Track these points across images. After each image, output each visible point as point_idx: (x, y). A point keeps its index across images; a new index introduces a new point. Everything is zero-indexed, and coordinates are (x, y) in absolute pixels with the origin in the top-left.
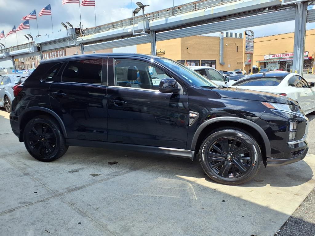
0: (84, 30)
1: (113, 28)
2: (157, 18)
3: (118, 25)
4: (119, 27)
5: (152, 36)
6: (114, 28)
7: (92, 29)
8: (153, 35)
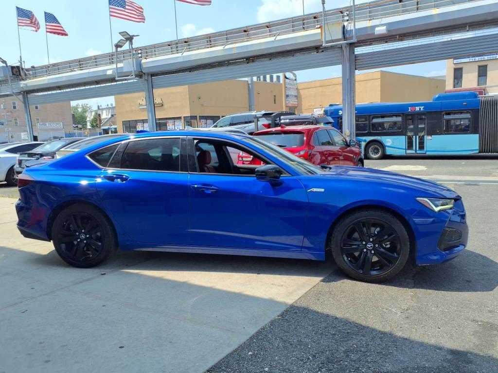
0: (27, 70)
1: (81, 68)
2: (152, 55)
3: (88, 63)
4: (90, 66)
5: (146, 82)
6: (83, 67)
7: (42, 67)
8: (147, 80)
